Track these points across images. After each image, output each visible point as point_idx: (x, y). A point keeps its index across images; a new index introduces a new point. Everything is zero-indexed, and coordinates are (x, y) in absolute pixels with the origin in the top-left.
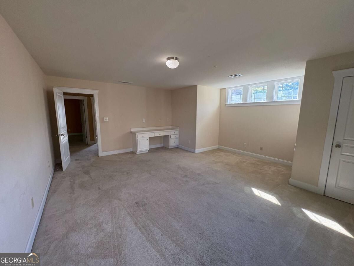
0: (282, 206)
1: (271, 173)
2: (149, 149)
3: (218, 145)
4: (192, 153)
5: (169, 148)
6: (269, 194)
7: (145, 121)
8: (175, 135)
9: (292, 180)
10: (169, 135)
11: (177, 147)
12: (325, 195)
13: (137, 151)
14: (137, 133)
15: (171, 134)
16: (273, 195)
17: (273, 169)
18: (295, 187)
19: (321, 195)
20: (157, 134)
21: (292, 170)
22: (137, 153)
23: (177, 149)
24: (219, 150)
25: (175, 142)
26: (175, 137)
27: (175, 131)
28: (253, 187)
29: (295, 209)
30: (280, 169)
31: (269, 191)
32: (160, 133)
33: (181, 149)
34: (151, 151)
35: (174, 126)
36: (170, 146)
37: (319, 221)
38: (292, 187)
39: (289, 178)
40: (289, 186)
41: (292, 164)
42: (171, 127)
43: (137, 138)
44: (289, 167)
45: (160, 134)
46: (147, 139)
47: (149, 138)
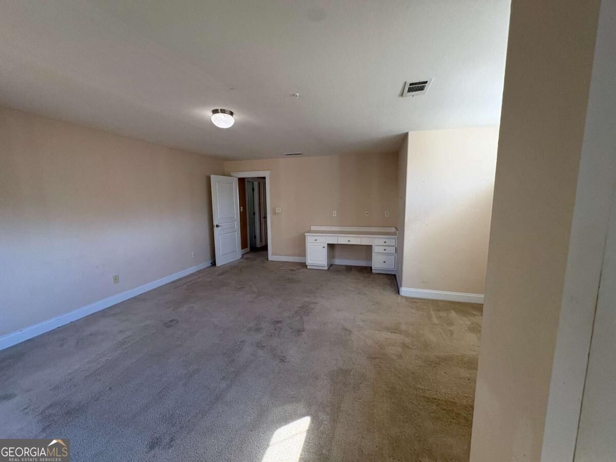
2: (328, 265)
5: (372, 271)
7: (335, 215)
8: (385, 248)
10: (372, 246)
13: (307, 264)
14: (306, 234)
15: (376, 244)
20: (343, 240)
22: (308, 267)
23: (386, 277)
25: (384, 262)
26: (385, 252)
27: (386, 238)
32: (349, 239)
33: (395, 279)
36: (373, 268)
45: (349, 241)
46: (324, 246)
47: (328, 244)
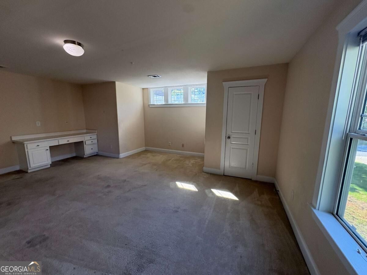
0: (199, 191)
1: (191, 165)
2: (52, 162)
3: (145, 147)
4: (116, 159)
5: (85, 157)
6: (190, 184)
7: (39, 125)
8: (92, 141)
9: (205, 169)
10: (83, 141)
11: (96, 154)
12: (225, 174)
13: (29, 168)
14: (25, 143)
15: (86, 139)
16: (192, 184)
17: (192, 161)
18: (208, 173)
19: (222, 176)
20: (63, 141)
21: (205, 160)
22: (29, 171)
23: (96, 156)
24: (146, 151)
25: (92, 149)
26: (92, 143)
27: (91, 135)
28: (177, 181)
29: (207, 191)
30: (197, 161)
31: (189, 181)
33: (101, 156)
34: (54, 164)
35: (89, 130)
36: (85, 154)
37: (221, 195)
38: (205, 174)
39: (203, 167)
40: (203, 173)
41: (204, 155)
42: (85, 131)
43: (26, 150)
44: (202, 158)
45: (68, 141)
46: (47, 149)
47: (50, 147)
